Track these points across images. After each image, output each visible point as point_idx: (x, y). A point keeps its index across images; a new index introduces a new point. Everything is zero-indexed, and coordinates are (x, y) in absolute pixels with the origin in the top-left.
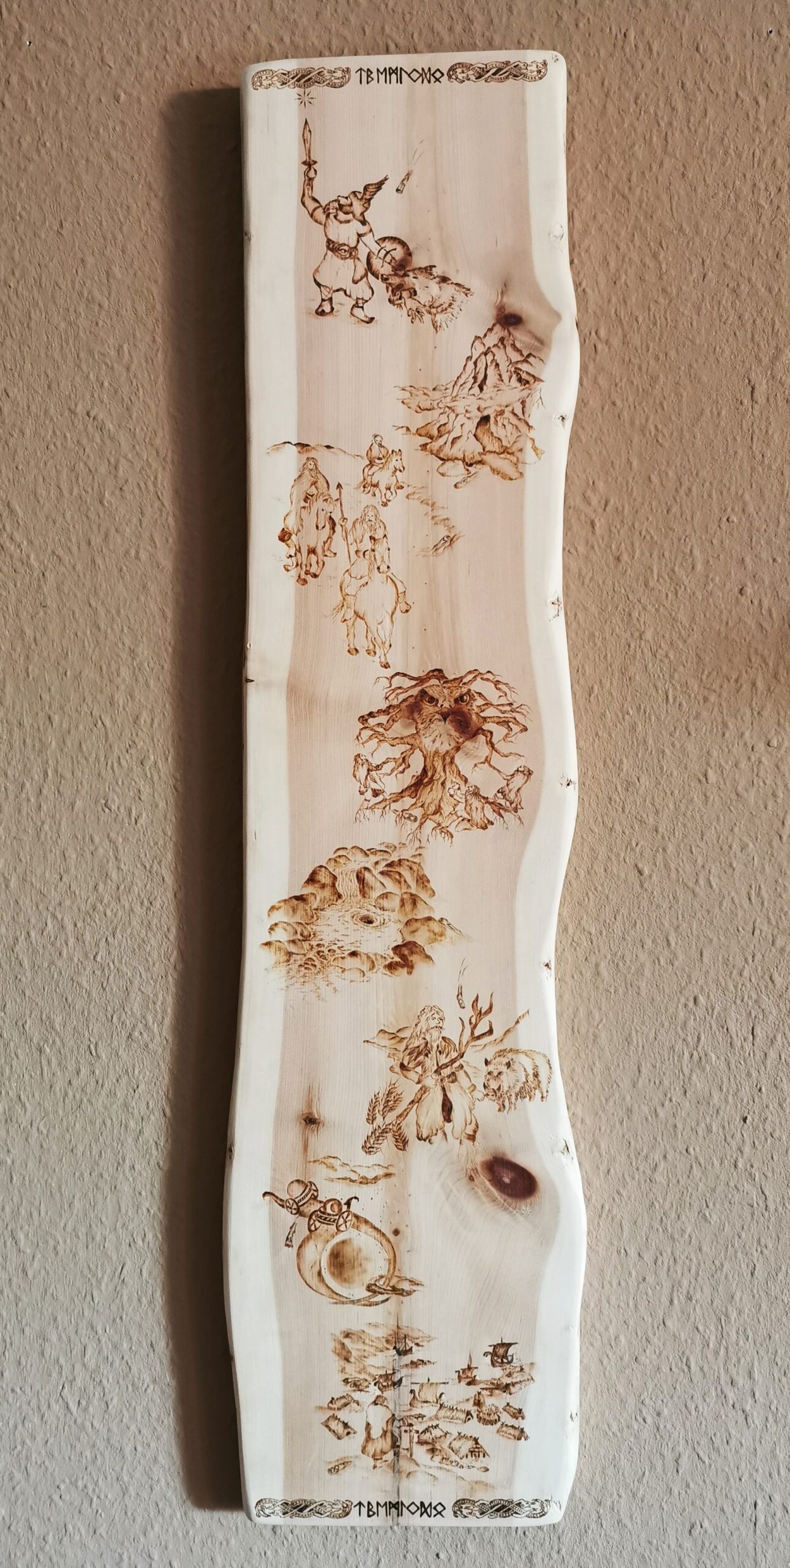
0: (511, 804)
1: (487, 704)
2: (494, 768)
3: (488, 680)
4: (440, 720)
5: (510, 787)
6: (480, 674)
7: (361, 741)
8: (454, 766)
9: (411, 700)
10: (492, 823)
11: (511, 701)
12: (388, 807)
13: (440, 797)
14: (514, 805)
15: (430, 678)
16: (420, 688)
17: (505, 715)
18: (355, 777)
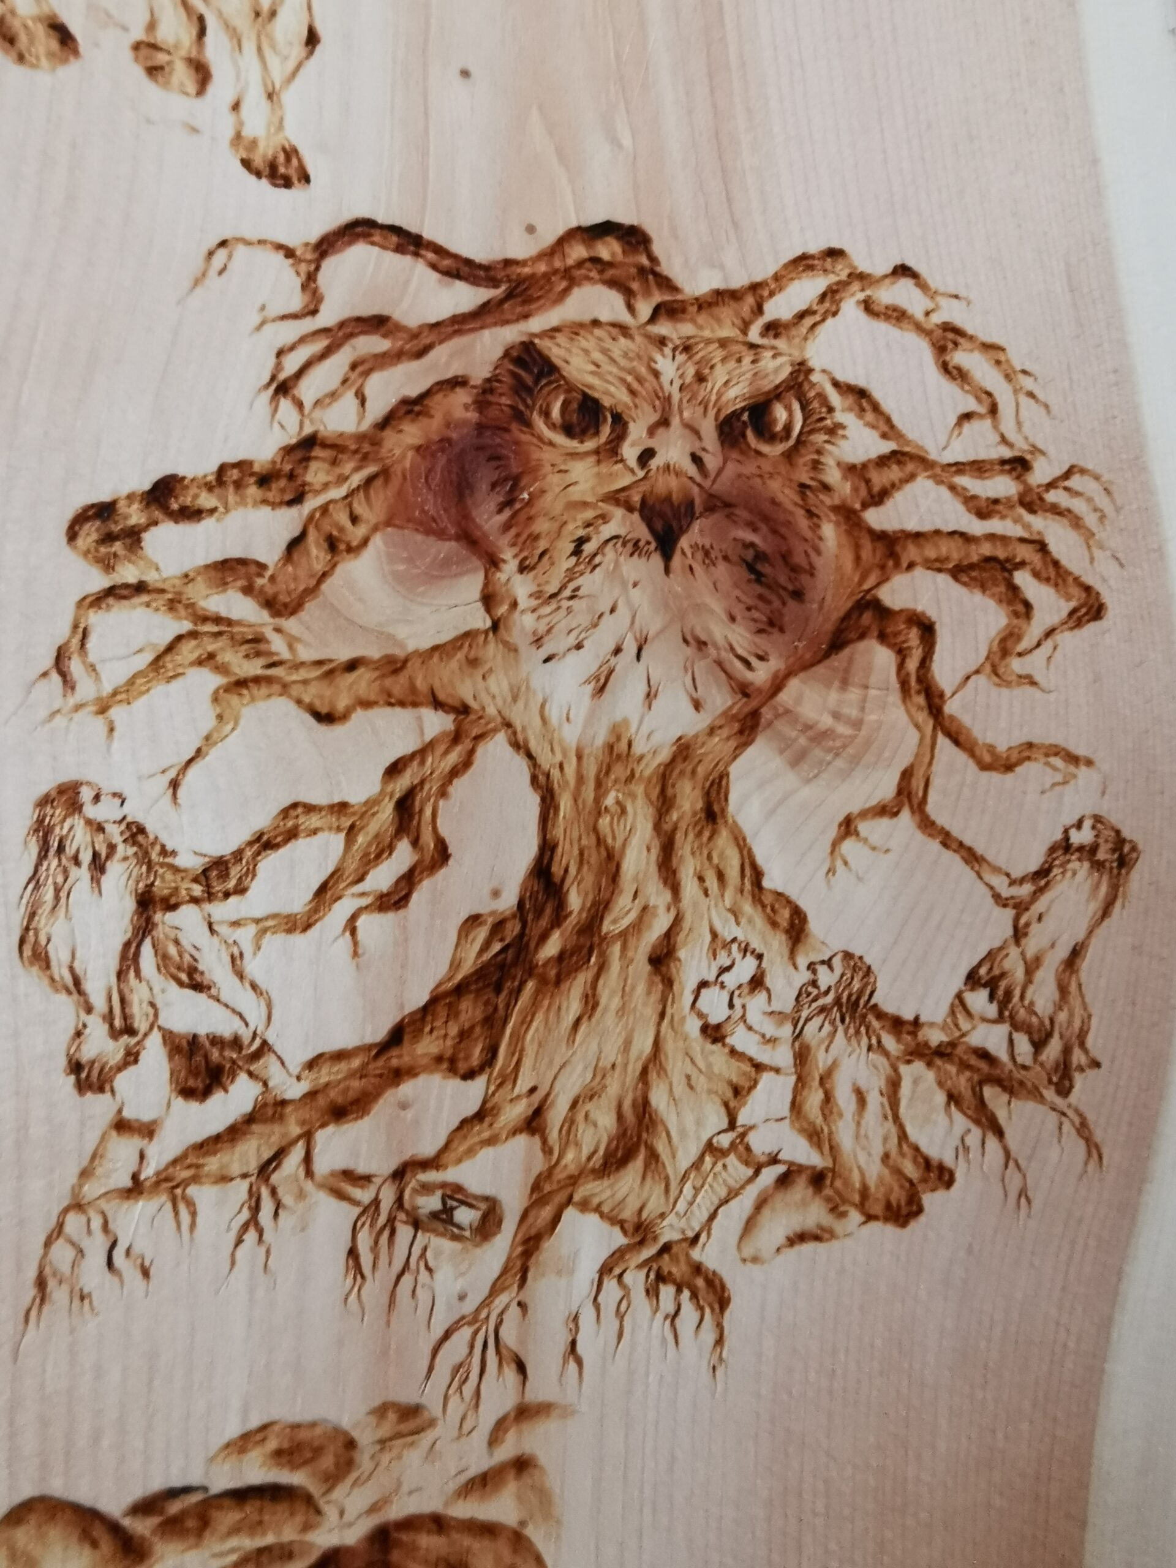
0: (1038, 1045)
1: (896, 457)
2: (947, 840)
3: (897, 316)
4: (636, 547)
5: (1032, 945)
6: (861, 277)
7: (86, 689)
8: (723, 839)
9: (459, 404)
10: (943, 1177)
15: (571, 278)
16: (510, 334)
17: (995, 526)
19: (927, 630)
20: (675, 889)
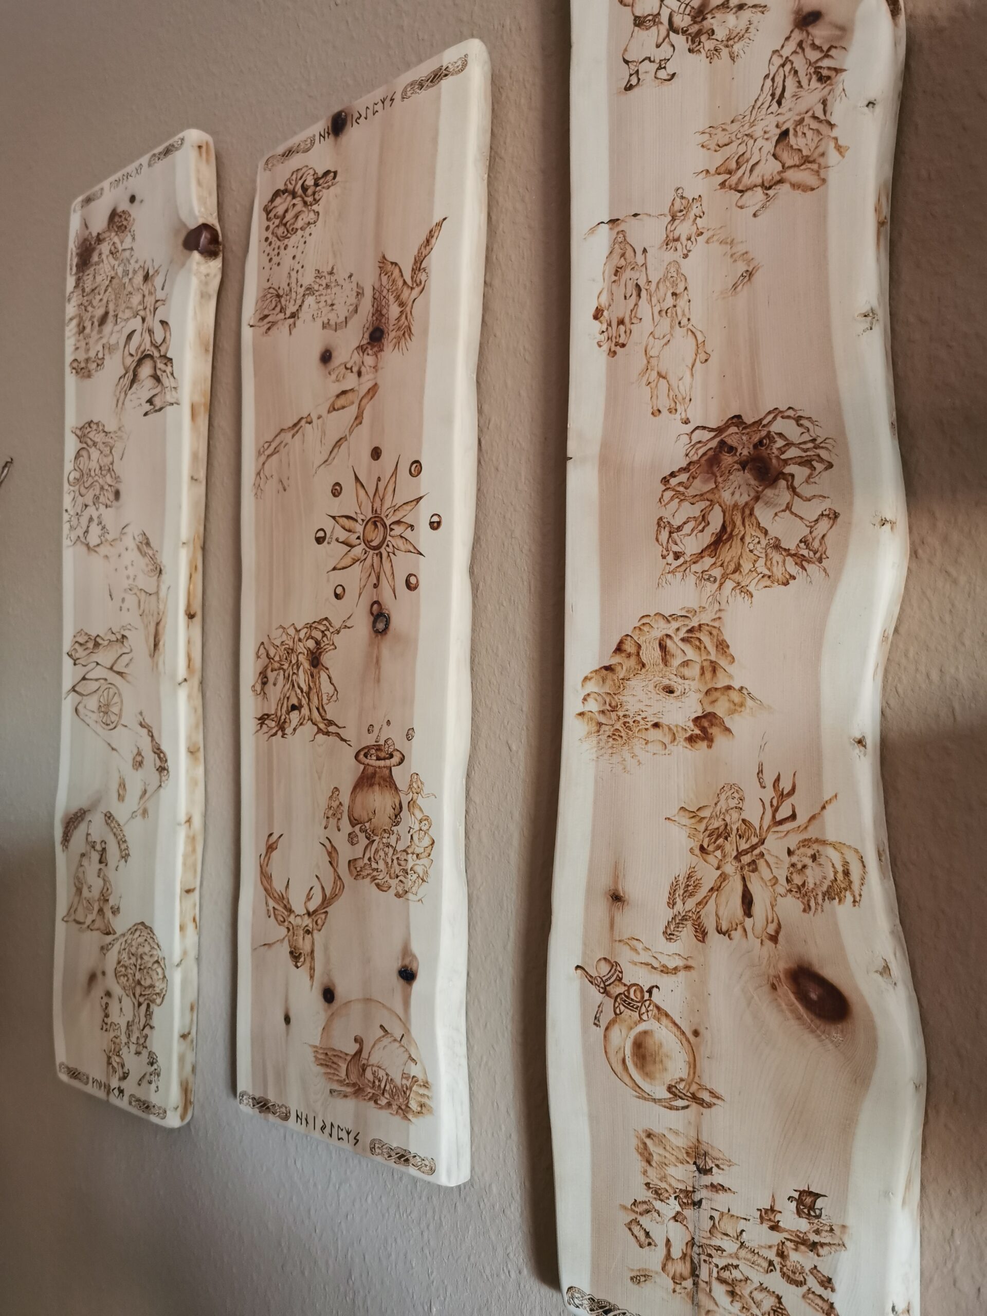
0: (815, 554)
1: (787, 445)
2: (796, 515)
3: (789, 417)
4: (739, 470)
5: (814, 534)
6: (781, 412)
7: (663, 504)
8: (753, 517)
9: (711, 453)
10: (794, 578)
11: (814, 436)
12: (688, 570)
13: (739, 553)
14: (818, 555)
15: (729, 427)
16: (718, 439)
17: (808, 453)
18: (657, 540)
19: (793, 476)
20: (745, 527)
